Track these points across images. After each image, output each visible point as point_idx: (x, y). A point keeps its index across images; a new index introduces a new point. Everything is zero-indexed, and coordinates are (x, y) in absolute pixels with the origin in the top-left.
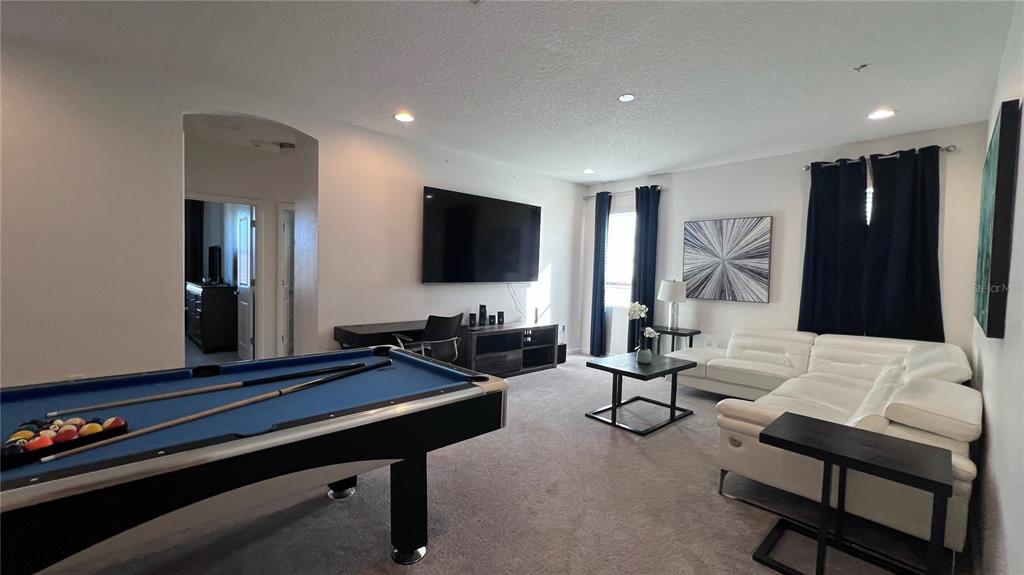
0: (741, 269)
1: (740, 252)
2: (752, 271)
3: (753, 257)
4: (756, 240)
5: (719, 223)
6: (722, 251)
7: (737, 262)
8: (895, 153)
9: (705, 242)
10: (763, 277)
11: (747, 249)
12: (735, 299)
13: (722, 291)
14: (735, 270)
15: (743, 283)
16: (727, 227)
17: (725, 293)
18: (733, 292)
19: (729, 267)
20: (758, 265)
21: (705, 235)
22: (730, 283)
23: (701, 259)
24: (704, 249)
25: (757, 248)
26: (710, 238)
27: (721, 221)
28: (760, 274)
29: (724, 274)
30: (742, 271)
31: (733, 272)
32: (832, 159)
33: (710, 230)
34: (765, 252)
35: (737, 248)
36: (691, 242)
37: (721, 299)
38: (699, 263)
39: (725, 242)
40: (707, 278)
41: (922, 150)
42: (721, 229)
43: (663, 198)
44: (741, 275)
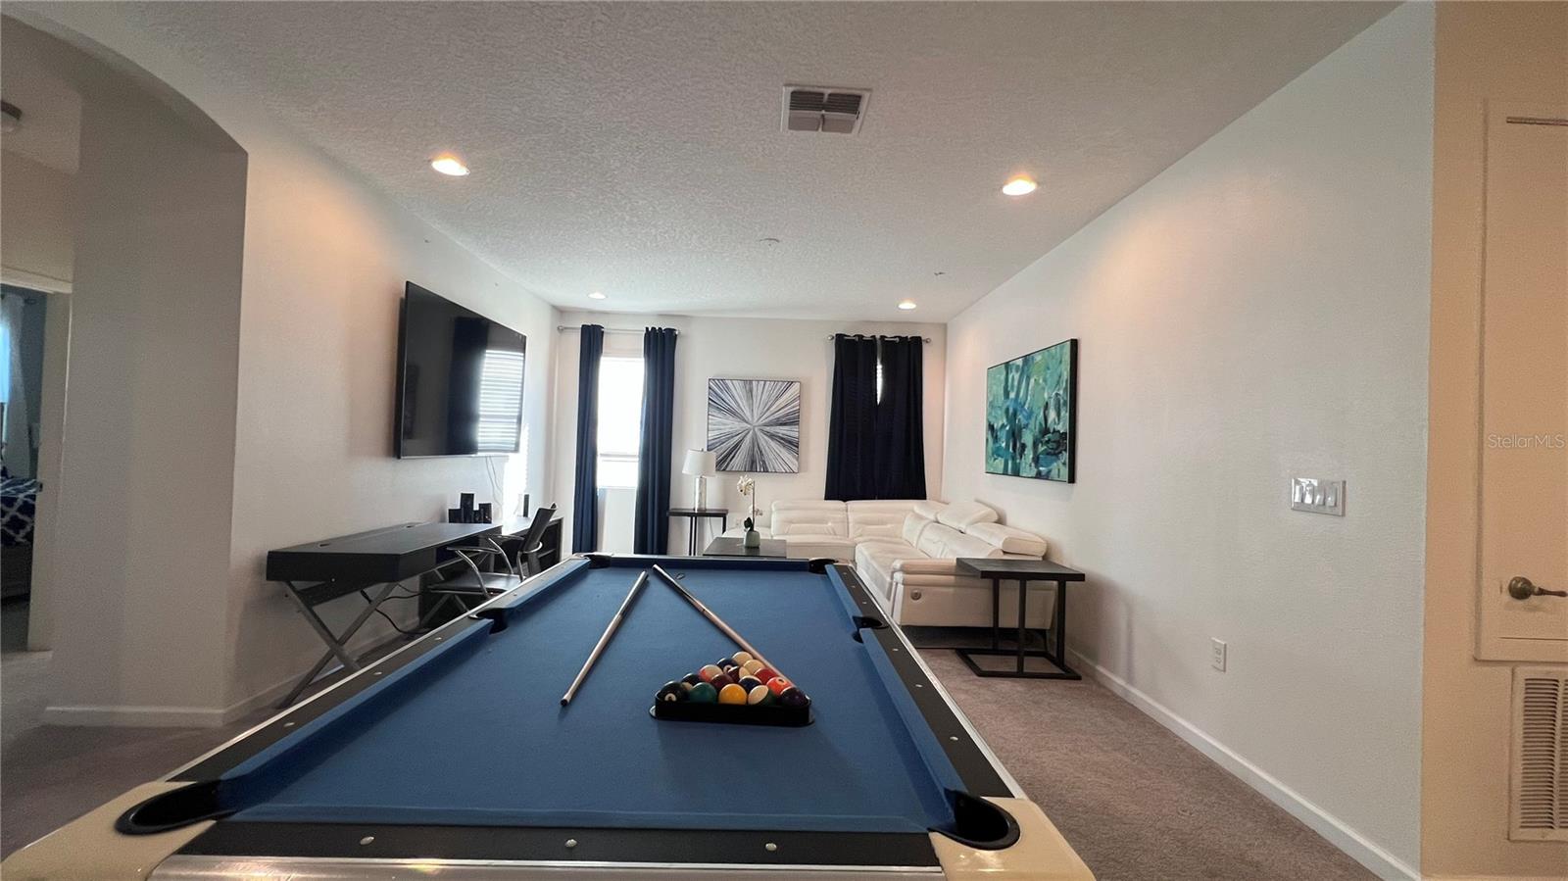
0: (772, 436)
1: (771, 418)
2: (782, 439)
3: (785, 424)
4: (786, 406)
5: (748, 383)
6: (753, 416)
7: (768, 429)
8: (895, 337)
9: (733, 404)
10: (792, 444)
11: (777, 415)
12: (766, 471)
13: (753, 462)
14: (766, 437)
15: (773, 451)
16: (757, 389)
17: (756, 464)
18: (764, 462)
19: (759, 434)
20: (788, 433)
21: (733, 397)
22: (761, 452)
23: (731, 425)
24: (733, 413)
25: (787, 415)
26: (738, 400)
27: (751, 381)
28: (790, 442)
29: (755, 441)
30: (772, 439)
31: (763, 440)
32: (851, 333)
33: (738, 390)
34: (793, 420)
35: (768, 414)
36: (717, 403)
37: (751, 471)
38: (727, 430)
39: (755, 405)
40: (737, 446)
41: (912, 338)
42: (751, 391)
43: (680, 346)
44: (773, 444)
